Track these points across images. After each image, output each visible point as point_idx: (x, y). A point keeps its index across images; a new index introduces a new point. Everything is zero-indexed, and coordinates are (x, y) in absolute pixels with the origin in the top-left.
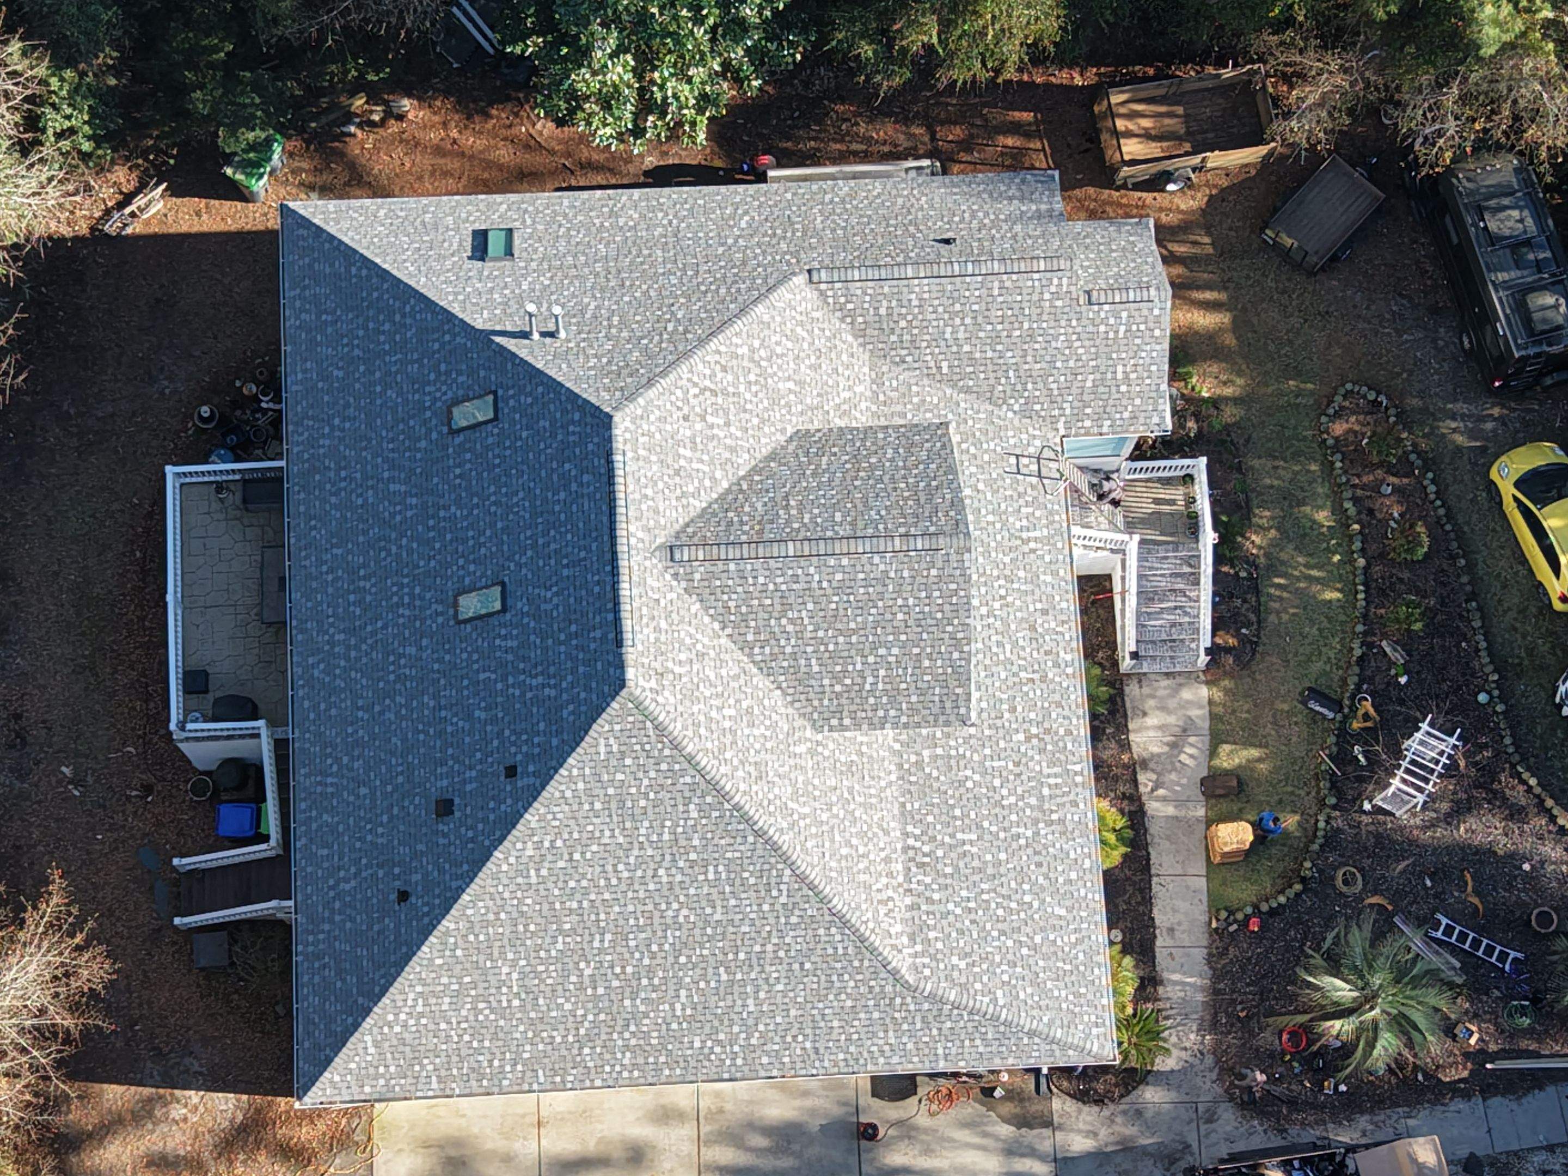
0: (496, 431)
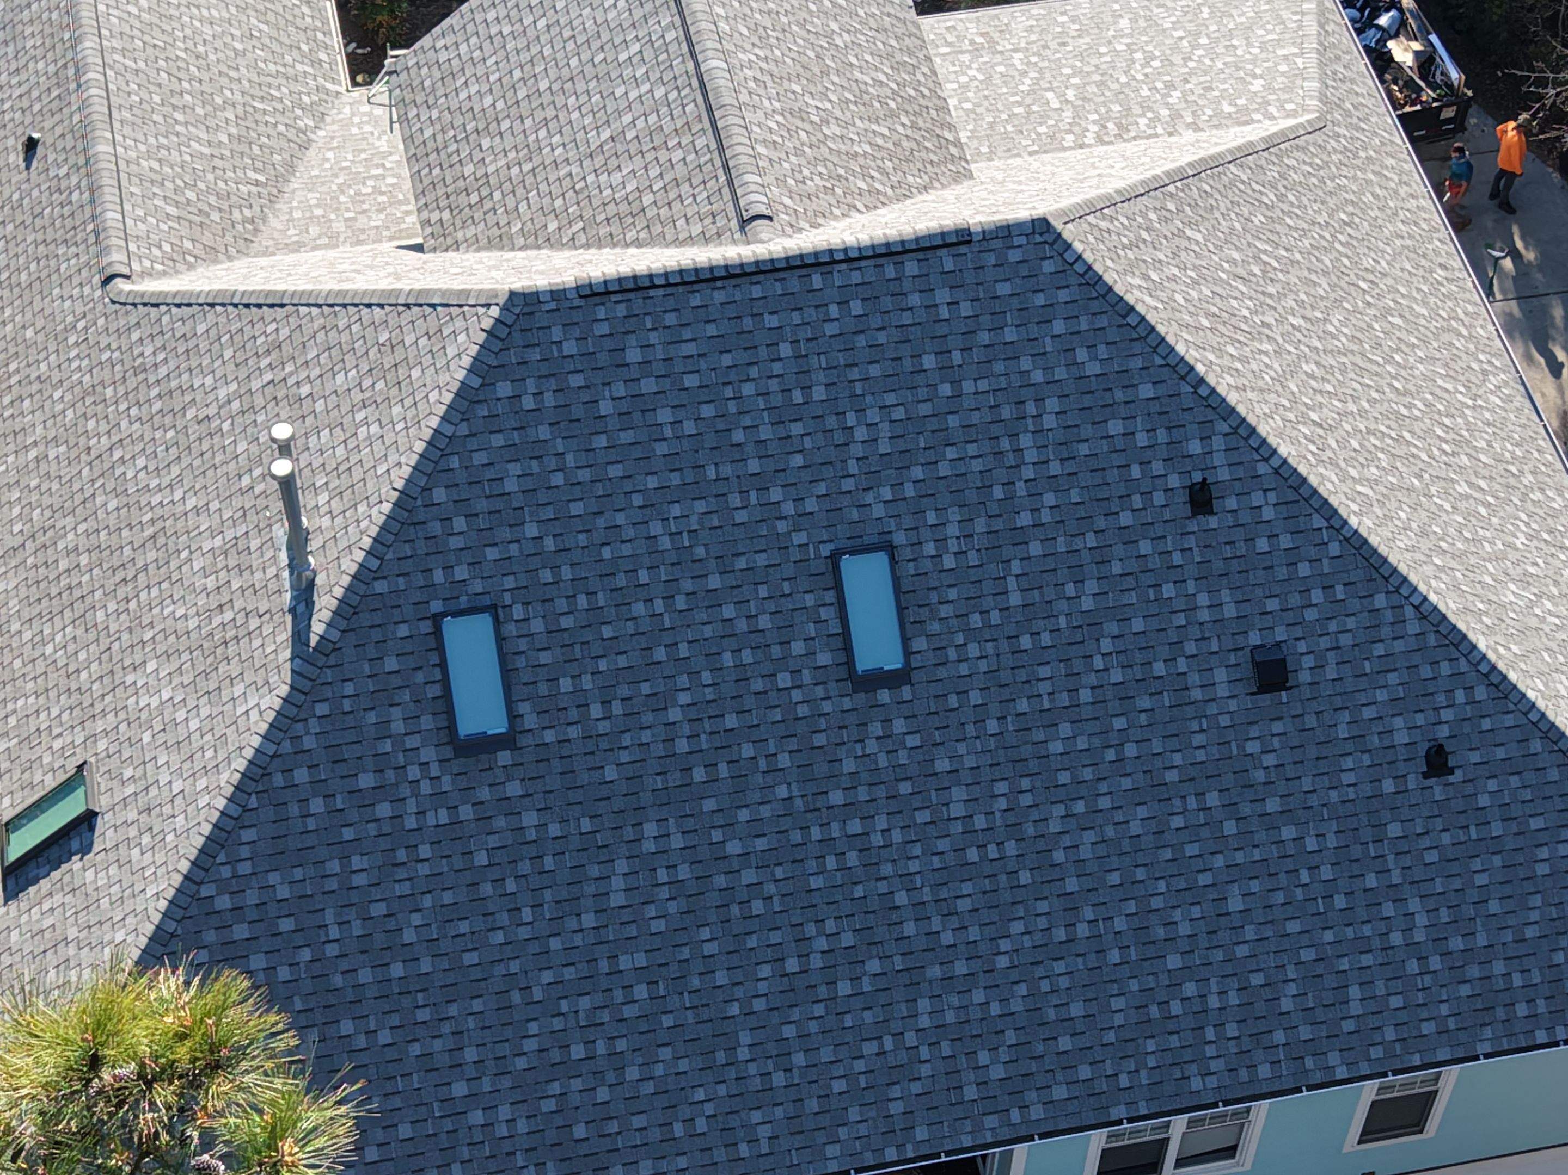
0: (518, 612)
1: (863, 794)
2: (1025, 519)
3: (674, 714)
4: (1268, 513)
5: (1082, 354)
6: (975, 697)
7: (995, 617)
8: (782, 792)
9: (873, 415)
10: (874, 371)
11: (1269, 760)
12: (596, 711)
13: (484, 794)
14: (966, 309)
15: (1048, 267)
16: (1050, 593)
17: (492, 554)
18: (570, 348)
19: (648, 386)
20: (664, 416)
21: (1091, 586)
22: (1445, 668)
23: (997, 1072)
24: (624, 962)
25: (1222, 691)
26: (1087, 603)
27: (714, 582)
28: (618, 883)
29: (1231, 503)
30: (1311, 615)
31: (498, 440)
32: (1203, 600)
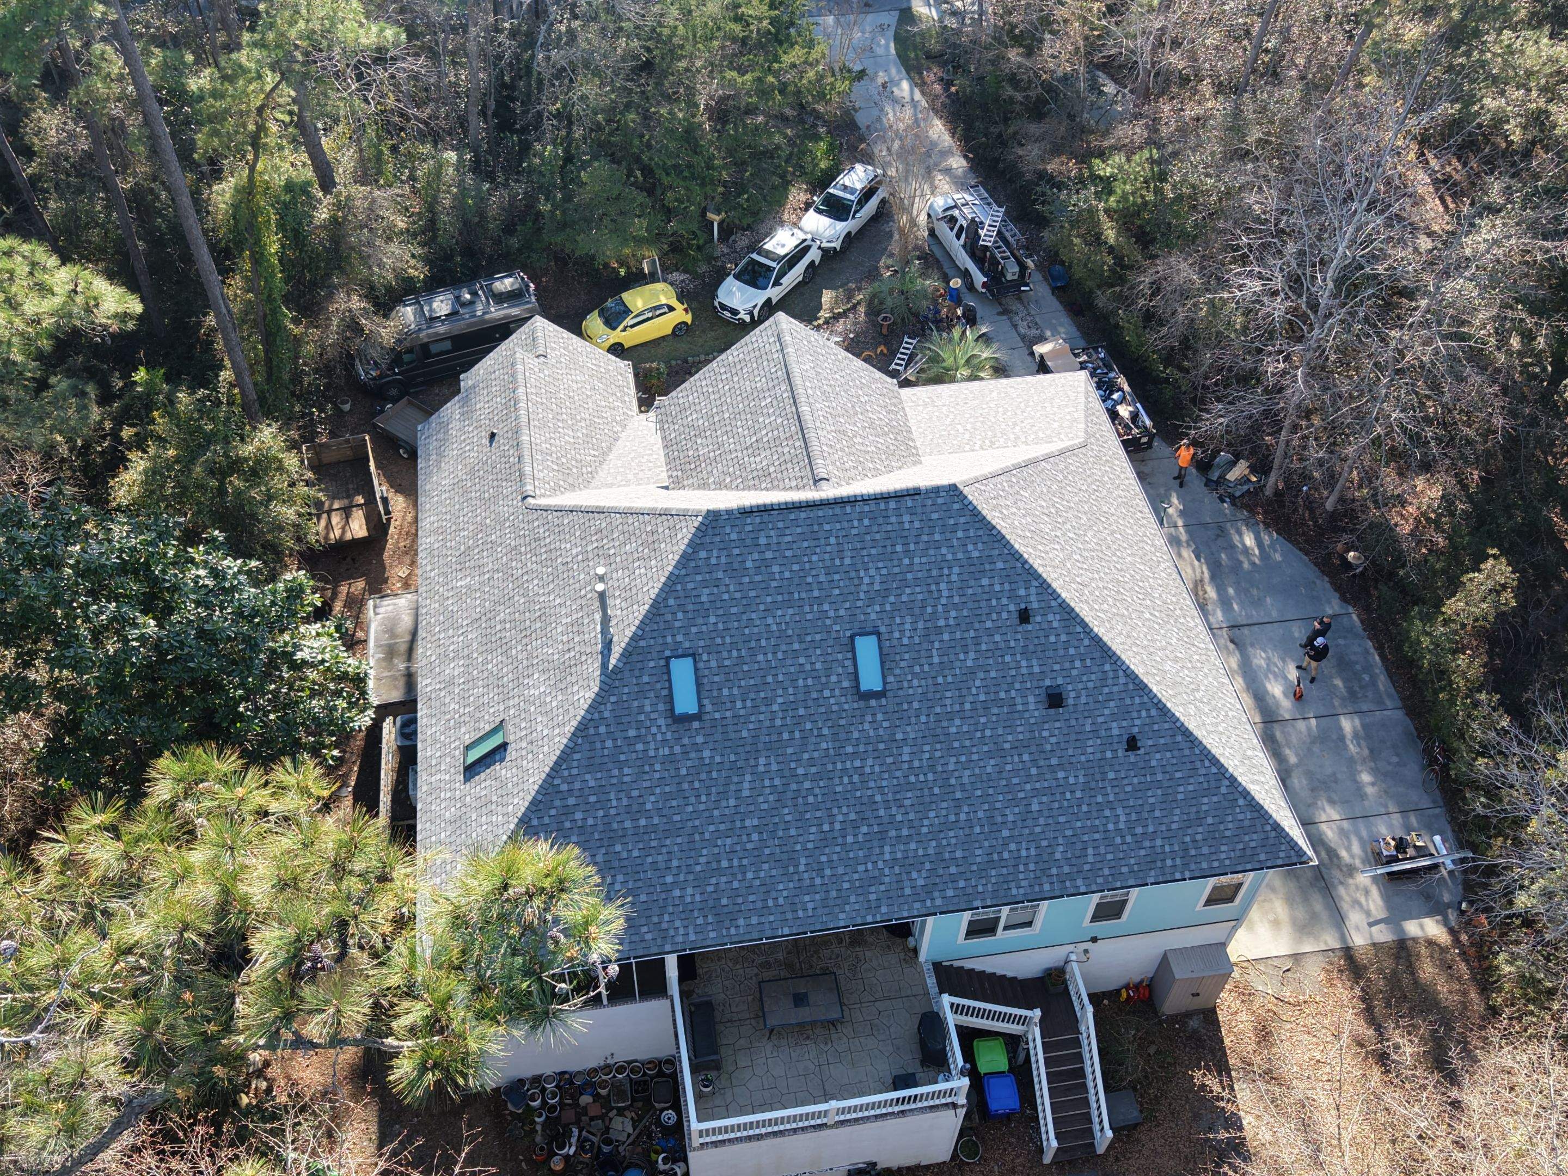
0: (705, 657)
1: (862, 748)
2: (941, 623)
3: (775, 708)
4: (1055, 624)
5: (970, 547)
6: (916, 705)
7: (926, 668)
8: (824, 745)
9: (872, 572)
10: (873, 551)
11: (1053, 740)
12: (739, 704)
13: (686, 741)
14: (917, 525)
15: (956, 506)
16: (952, 657)
17: (694, 630)
18: (734, 536)
19: (769, 555)
20: (776, 569)
21: (972, 655)
22: (1137, 700)
23: (921, 882)
24: (748, 823)
25: (1032, 707)
26: (969, 663)
27: (796, 646)
28: (746, 785)
29: (1038, 619)
30: (1074, 672)
31: (699, 578)
32: (1024, 663)
